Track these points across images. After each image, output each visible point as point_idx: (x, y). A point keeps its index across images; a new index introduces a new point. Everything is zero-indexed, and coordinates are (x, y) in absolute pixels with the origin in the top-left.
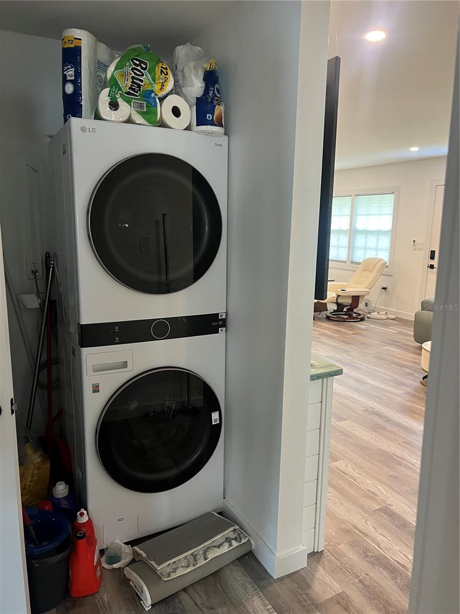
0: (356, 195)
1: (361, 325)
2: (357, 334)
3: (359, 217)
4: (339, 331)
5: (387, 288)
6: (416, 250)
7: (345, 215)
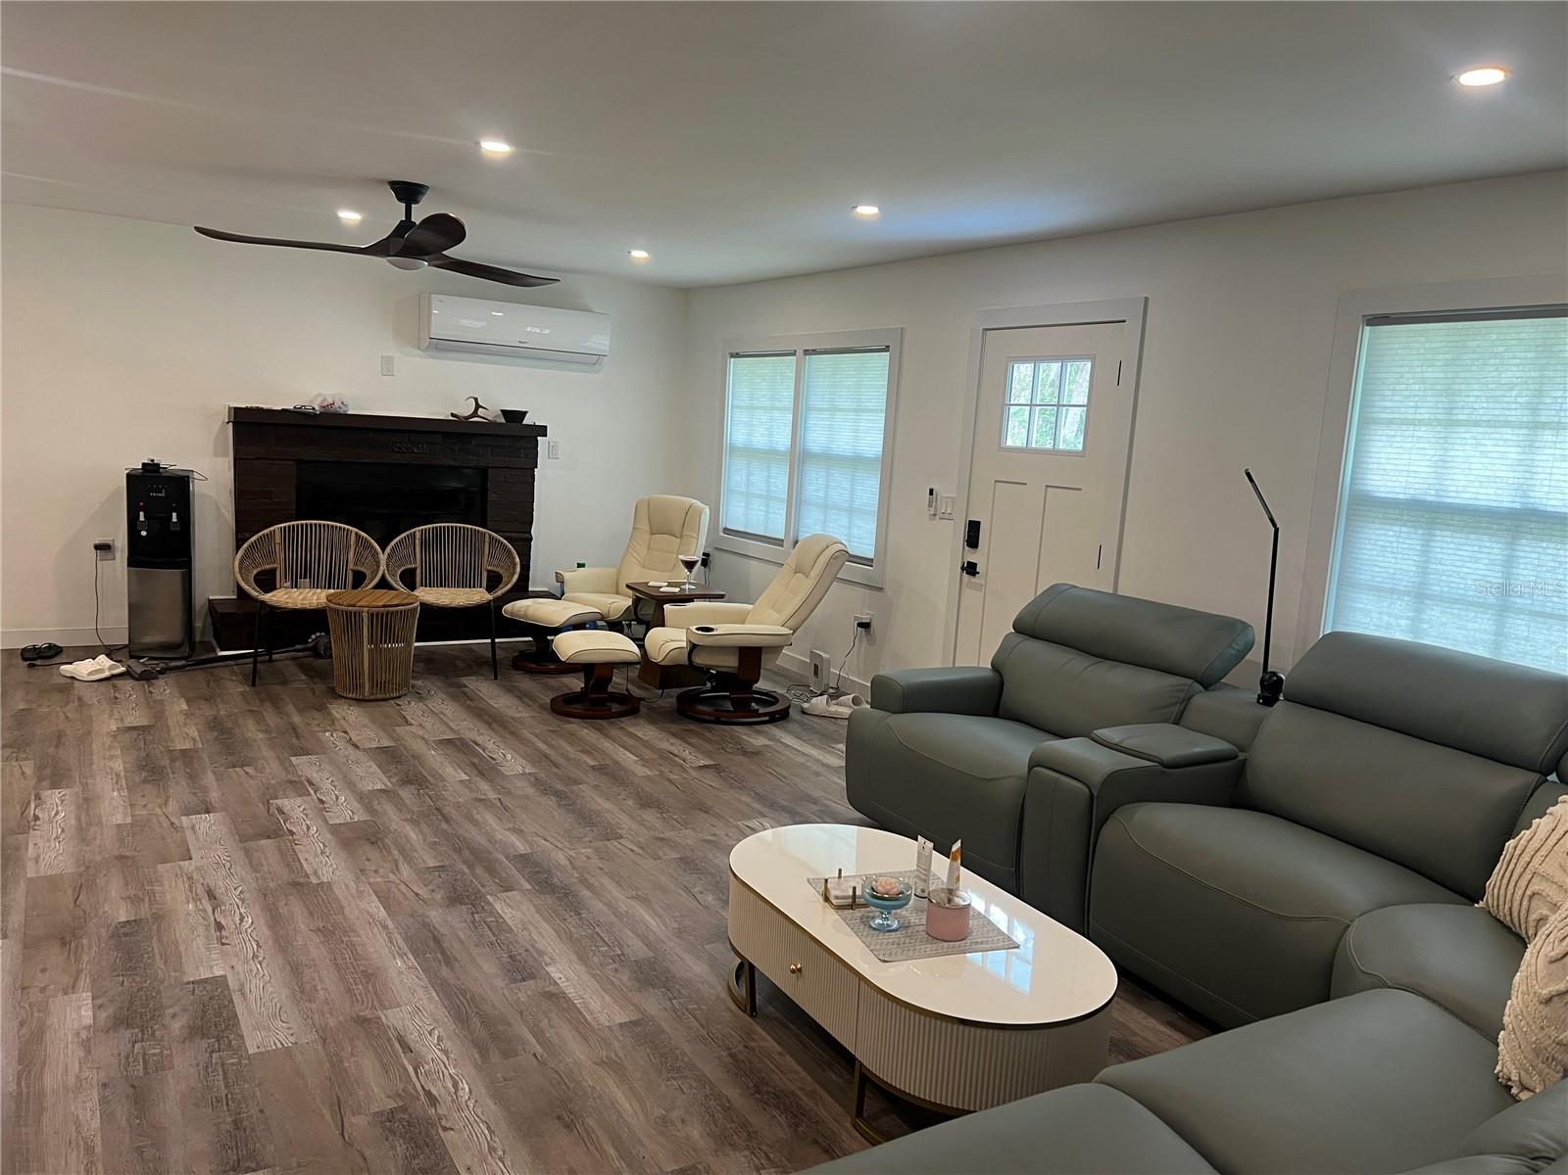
0: (806, 352)
2: (716, 768)
3: (813, 415)
4: (667, 757)
5: (873, 625)
6: (937, 517)
7: (784, 409)
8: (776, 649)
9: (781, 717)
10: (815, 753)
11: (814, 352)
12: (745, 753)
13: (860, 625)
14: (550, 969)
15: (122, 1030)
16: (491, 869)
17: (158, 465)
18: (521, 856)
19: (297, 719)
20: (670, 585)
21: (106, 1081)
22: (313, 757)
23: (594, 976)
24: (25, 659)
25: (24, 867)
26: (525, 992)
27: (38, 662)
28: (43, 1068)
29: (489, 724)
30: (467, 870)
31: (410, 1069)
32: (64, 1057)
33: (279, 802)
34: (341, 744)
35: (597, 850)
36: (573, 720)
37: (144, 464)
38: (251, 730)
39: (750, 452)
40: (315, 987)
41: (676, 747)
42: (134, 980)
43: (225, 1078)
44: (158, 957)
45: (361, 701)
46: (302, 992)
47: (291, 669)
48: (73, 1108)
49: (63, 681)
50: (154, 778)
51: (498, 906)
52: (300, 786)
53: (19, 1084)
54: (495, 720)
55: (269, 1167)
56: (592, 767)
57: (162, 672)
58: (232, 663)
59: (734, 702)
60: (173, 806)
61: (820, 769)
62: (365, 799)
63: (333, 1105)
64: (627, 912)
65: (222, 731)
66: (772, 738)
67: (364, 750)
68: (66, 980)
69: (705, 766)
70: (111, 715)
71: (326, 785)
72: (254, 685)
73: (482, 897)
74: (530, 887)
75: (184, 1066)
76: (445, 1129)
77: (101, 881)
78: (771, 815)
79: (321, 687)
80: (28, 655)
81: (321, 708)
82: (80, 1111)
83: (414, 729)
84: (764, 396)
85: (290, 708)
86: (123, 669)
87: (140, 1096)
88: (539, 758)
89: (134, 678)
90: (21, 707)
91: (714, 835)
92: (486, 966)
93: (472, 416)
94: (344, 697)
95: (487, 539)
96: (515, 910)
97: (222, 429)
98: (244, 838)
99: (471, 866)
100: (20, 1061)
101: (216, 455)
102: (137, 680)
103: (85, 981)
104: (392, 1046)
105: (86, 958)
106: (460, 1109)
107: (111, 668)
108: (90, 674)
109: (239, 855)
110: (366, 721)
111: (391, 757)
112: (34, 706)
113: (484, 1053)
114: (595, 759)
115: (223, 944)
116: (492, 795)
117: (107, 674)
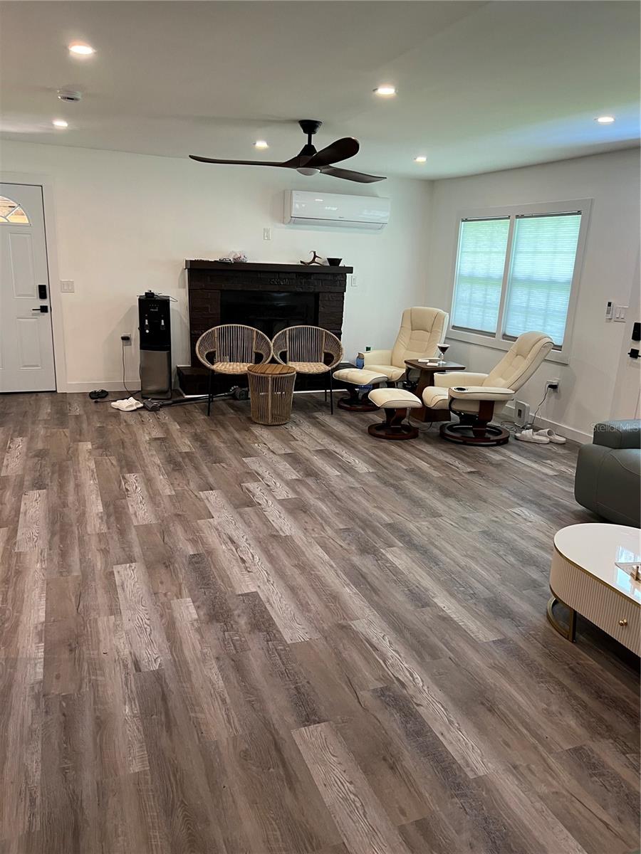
0: (517, 217)
1: (494, 455)
2: (478, 473)
3: (519, 256)
4: (447, 465)
5: (559, 387)
6: (612, 320)
7: (499, 252)
8: (503, 402)
9: (504, 442)
10: (535, 466)
11: (523, 216)
12: (492, 464)
13: (550, 386)
14: (435, 600)
15: (215, 623)
16: (375, 531)
17: (153, 294)
18: (390, 524)
19: (237, 435)
20: (431, 361)
21: (217, 656)
22: (254, 458)
23: (464, 607)
24: (92, 398)
25: (131, 519)
26: (427, 614)
27: (99, 400)
28: (181, 645)
29: (338, 441)
30: (363, 532)
31: (381, 662)
32: (190, 638)
33: (246, 484)
34: (265, 451)
35: (431, 523)
36: (384, 440)
37: (146, 293)
38: (216, 441)
39: (472, 279)
40: (307, 602)
41: (449, 459)
42: (210, 592)
43: (281, 659)
44: (217, 578)
45: (267, 426)
46: (302, 605)
47: (224, 406)
48: (205, 672)
49: (114, 411)
50: (177, 468)
51: (389, 556)
52: (255, 476)
53: (172, 654)
54: (341, 439)
55: (326, 721)
56: (406, 470)
57: (161, 407)
58: (193, 402)
59: (475, 432)
60: (192, 486)
61: (543, 477)
62: (290, 484)
63: (346, 682)
64: (466, 566)
65: (202, 441)
66: (504, 455)
67: (279, 455)
68: (175, 589)
69: (471, 472)
70: (144, 431)
71: (266, 475)
72: (209, 415)
73: (378, 550)
74: (402, 545)
75: (255, 648)
76: (418, 705)
77: (172, 529)
78: (525, 506)
79: (243, 417)
80: (93, 396)
81: (247, 430)
82: (210, 675)
83: (300, 443)
84: (484, 245)
85: (231, 429)
86: (142, 405)
87: (239, 667)
88: (373, 463)
89: (147, 410)
90: (98, 425)
91: (497, 517)
92: (398, 596)
93: (311, 263)
94: (256, 423)
95: (324, 335)
96: (399, 558)
97: (183, 272)
98: (236, 507)
99: (364, 530)
100: (168, 639)
101: (179, 287)
102: (150, 411)
103: (185, 591)
104: (365, 645)
105: (181, 576)
106: (420, 692)
107: (136, 404)
108: (127, 407)
109: (237, 516)
110: (273, 438)
111: (294, 459)
112: (105, 425)
113: (420, 655)
114: (406, 465)
115: (249, 572)
116: (357, 485)
117: (134, 408)
